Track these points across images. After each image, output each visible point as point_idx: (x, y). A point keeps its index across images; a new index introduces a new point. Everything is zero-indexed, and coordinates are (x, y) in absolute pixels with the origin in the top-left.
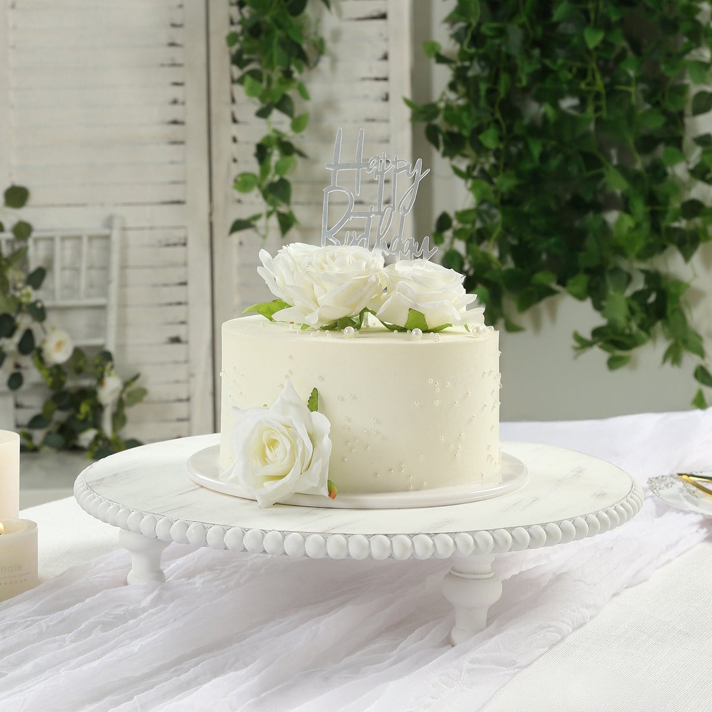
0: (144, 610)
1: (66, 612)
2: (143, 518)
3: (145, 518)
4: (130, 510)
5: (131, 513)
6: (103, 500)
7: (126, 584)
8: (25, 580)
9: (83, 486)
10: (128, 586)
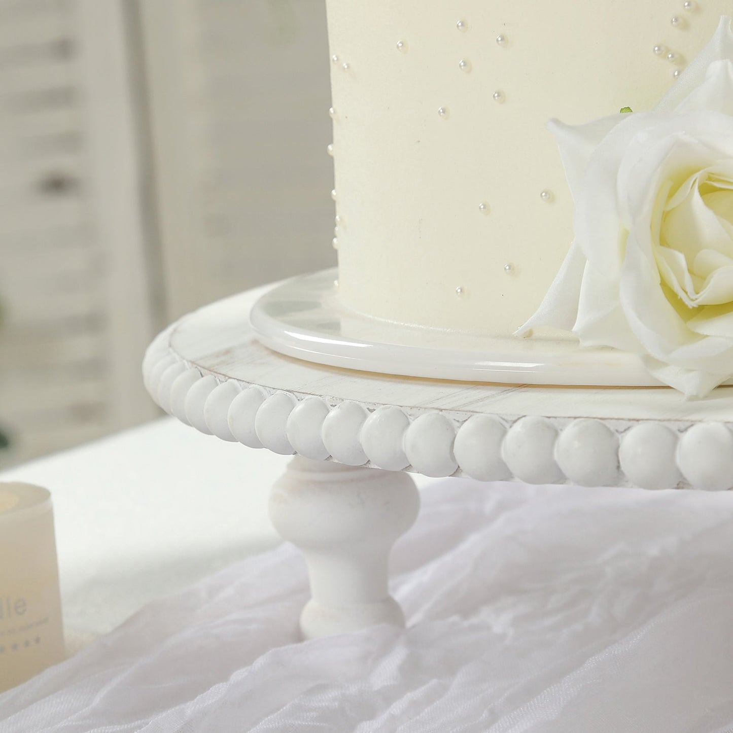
0: (388, 696)
1: (190, 708)
2: (408, 424)
3: (415, 425)
4: (360, 408)
5: (365, 417)
6: (265, 393)
7: (299, 636)
8: (38, 640)
9: (183, 369)
10: (305, 643)
